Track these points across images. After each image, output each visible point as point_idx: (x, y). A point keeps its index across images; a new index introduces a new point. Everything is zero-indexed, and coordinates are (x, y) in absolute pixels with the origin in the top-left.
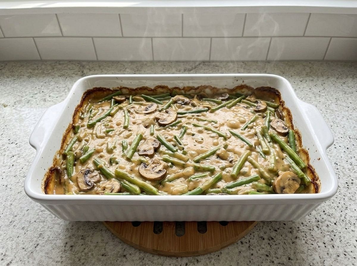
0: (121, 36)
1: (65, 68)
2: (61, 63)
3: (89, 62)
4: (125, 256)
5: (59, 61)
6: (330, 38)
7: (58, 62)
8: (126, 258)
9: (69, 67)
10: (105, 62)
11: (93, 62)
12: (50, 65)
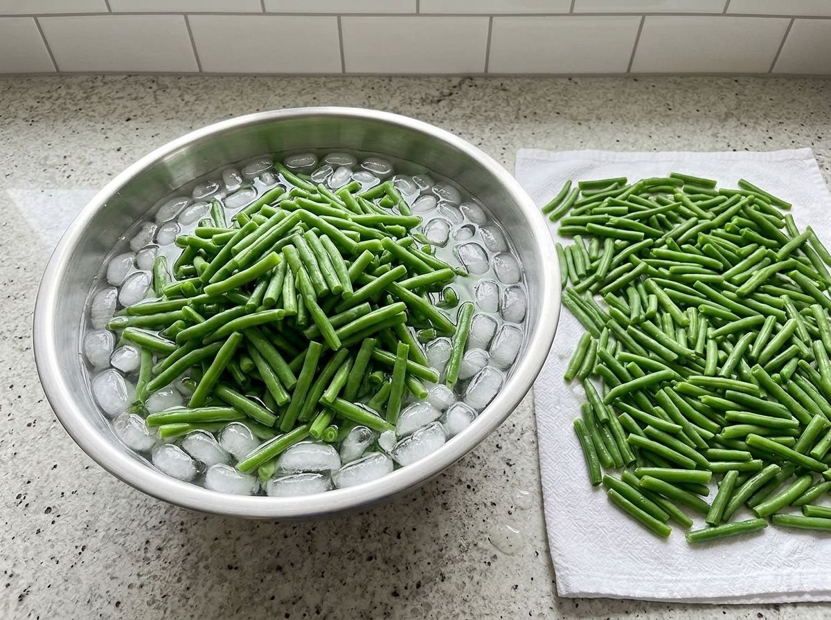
0: (261, 10)
1: (120, 95)
2: (108, 78)
3: (178, 76)
4: (279, 568)
5: (104, 74)
6: (790, 19)
7: (100, 78)
8: (284, 574)
9: (129, 90)
10: (221, 76)
11: (189, 75)
12: (80, 85)
